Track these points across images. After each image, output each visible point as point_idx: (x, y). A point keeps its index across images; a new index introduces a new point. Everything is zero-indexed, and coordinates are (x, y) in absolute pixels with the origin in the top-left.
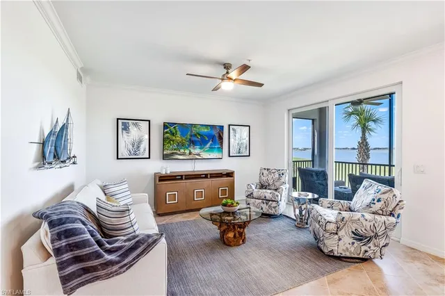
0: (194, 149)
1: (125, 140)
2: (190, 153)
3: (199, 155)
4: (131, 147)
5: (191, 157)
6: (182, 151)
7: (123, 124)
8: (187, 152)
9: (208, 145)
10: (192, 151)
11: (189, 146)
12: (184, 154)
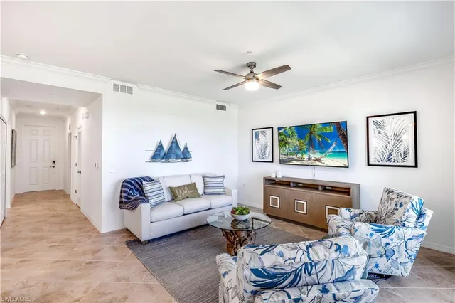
0: (314, 153)
1: (258, 146)
2: (309, 159)
3: (318, 160)
4: (260, 151)
5: (310, 163)
6: (300, 156)
7: (255, 133)
8: (306, 156)
9: (331, 149)
10: (312, 155)
11: (308, 150)
12: (302, 160)
